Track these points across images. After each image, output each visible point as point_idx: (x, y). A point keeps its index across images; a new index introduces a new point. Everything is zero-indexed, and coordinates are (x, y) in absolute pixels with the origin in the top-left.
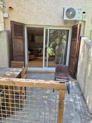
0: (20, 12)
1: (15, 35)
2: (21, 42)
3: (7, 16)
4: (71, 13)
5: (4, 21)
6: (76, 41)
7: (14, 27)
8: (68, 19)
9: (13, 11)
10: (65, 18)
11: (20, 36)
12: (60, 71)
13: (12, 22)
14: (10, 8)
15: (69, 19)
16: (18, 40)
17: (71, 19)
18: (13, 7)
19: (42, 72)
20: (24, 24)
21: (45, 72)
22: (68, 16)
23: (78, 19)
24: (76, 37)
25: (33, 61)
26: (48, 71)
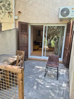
0: (26, 15)
1: (21, 32)
2: (25, 36)
3: (17, 18)
4: (65, 12)
5: (15, 22)
6: (69, 35)
7: (21, 26)
8: (62, 17)
9: (21, 15)
10: (60, 17)
11: (25, 32)
12: (52, 60)
13: (19, 22)
14: (19, 12)
15: (64, 17)
16: (24, 35)
17: (65, 17)
18: (21, 11)
19: (41, 60)
20: (28, 23)
21: (43, 60)
22: (62, 15)
23: (72, 17)
24: (69, 33)
25: (36, 51)
26: (45, 60)
